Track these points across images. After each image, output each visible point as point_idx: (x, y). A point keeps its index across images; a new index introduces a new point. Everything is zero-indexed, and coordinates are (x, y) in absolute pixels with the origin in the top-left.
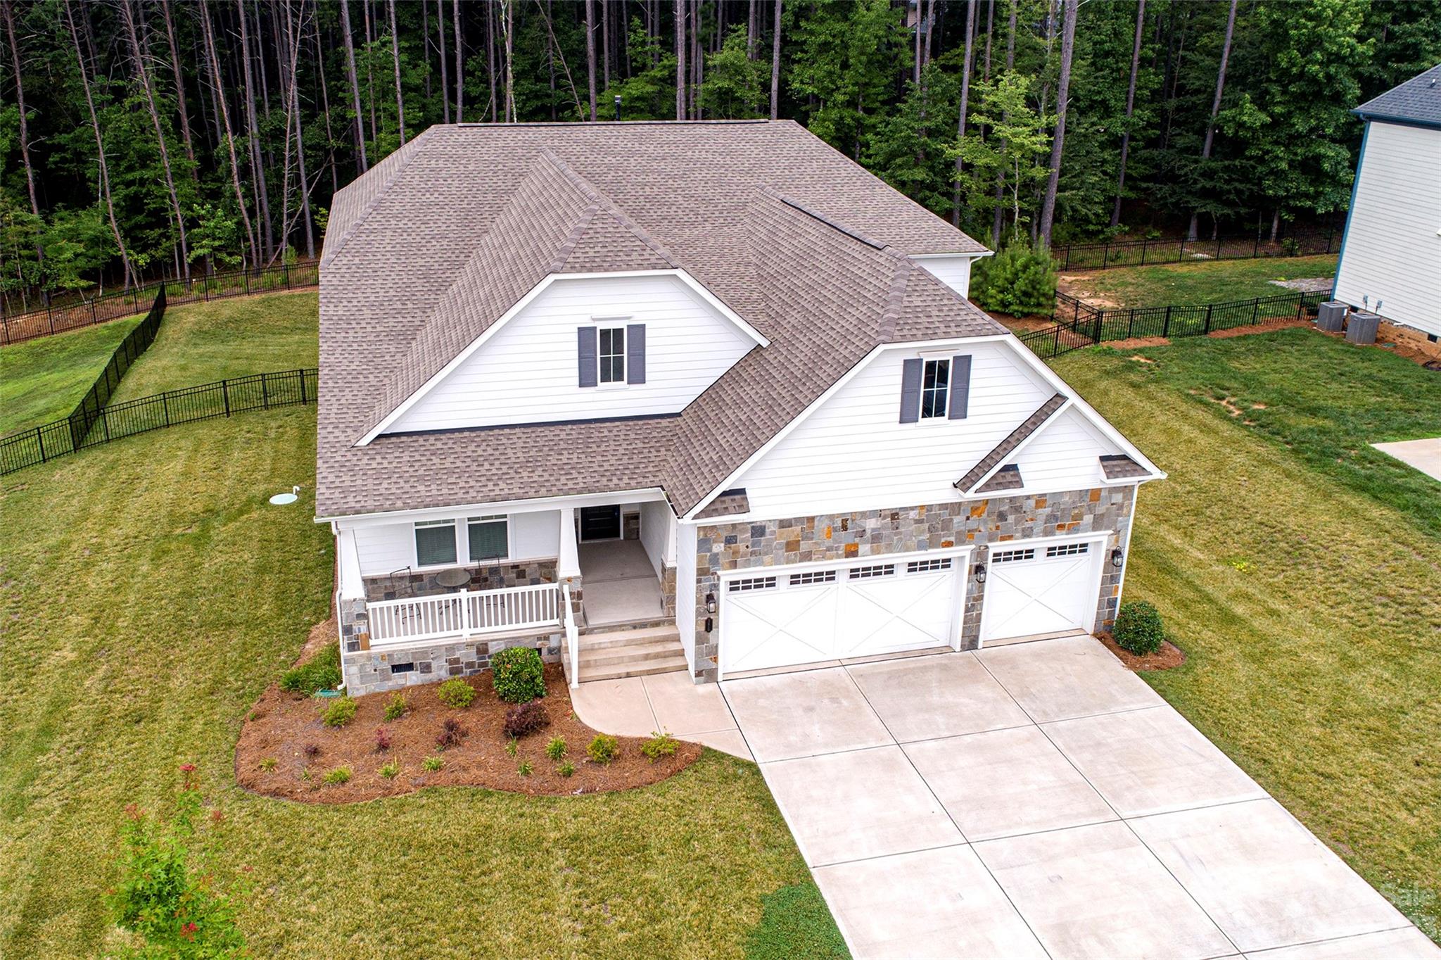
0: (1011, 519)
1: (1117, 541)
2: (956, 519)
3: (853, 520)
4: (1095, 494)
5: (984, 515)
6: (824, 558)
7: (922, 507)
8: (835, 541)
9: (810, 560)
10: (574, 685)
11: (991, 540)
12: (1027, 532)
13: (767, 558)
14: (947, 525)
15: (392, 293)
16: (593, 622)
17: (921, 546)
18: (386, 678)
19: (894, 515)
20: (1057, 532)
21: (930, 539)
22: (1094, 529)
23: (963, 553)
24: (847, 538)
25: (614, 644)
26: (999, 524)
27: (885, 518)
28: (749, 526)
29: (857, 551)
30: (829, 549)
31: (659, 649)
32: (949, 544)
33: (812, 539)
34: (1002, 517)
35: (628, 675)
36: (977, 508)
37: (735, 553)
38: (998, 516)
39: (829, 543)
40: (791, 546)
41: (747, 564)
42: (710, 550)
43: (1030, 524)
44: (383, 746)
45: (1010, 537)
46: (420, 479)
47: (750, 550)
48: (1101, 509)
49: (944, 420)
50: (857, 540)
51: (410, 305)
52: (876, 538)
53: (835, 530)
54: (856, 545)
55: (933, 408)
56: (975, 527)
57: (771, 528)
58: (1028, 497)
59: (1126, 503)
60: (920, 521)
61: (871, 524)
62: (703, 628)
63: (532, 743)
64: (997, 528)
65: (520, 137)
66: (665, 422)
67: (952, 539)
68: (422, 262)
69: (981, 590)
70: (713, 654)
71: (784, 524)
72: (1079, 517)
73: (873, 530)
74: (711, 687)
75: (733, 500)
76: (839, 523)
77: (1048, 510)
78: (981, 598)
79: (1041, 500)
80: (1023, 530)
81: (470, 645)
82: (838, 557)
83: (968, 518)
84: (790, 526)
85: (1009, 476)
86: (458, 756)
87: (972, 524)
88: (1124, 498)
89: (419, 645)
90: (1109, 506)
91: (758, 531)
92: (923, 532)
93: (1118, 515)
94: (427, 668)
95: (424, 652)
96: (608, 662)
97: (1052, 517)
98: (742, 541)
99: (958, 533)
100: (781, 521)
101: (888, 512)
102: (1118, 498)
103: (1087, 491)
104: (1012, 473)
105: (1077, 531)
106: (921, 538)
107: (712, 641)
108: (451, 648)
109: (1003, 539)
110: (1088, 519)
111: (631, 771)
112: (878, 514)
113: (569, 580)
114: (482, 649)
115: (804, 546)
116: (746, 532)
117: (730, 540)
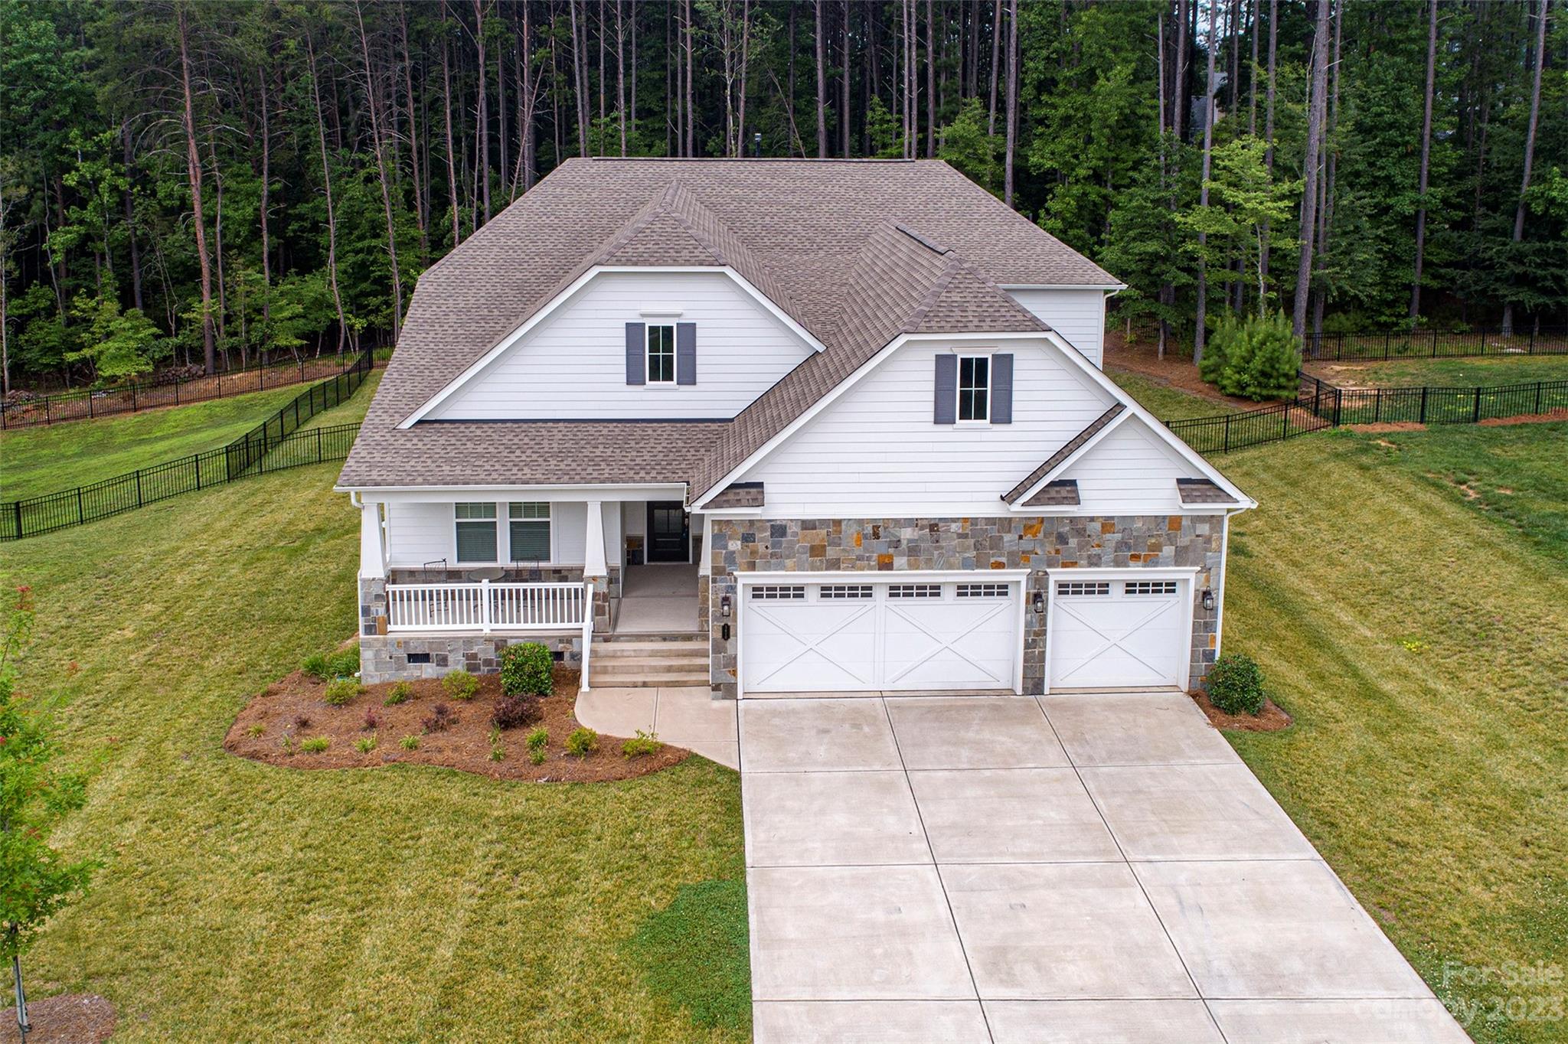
0: (1073, 542)
1: (1208, 580)
2: (1007, 537)
3: (885, 528)
4: (1175, 522)
5: (1041, 535)
6: (853, 568)
7: (965, 520)
8: (866, 550)
9: (839, 568)
10: (585, 687)
11: (1050, 566)
12: (1094, 560)
13: (789, 562)
14: (996, 544)
15: (482, 301)
16: (621, 629)
17: (966, 565)
18: (401, 668)
19: (934, 526)
20: (1131, 563)
21: (977, 557)
22: (1177, 563)
23: (1018, 577)
24: (880, 547)
25: (638, 653)
26: (1058, 547)
27: (922, 528)
28: (768, 524)
29: (892, 564)
30: (859, 558)
31: (685, 662)
32: (999, 565)
33: (839, 545)
34: (1062, 539)
35: (645, 685)
36: (1031, 527)
37: (754, 553)
38: (1057, 538)
39: (859, 551)
40: (817, 551)
41: (767, 567)
42: (725, 547)
43: (1096, 551)
44: (372, 725)
45: (1074, 564)
46: (448, 461)
47: (770, 551)
48: (1184, 541)
49: (985, 423)
50: (891, 551)
51: (496, 312)
52: (913, 551)
53: (865, 537)
54: (891, 557)
55: (973, 408)
56: (1030, 547)
57: (794, 528)
58: (1092, 519)
59: (1215, 536)
60: (961, 536)
61: (907, 534)
62: (720, 635)
63: (516, 735)
64: (1057, 551)
65: (651, 170)
66: (714, 426)
67: (1004, 560)
68: (519, 275)
69: (1043, 621)
70: (731, 664)
71: (808, 525)
72: (1157, 547)
73: (910, 541)
74: (729, 703)
75: (748, 493)
76: (869, 530)
77: (1118, 536)
78: (1044, 633)
79: (1108, 524)
80: (1089, 557)
81: (488, 640)
82: (871, 568)
83: (1021, 537)
84: (815, 528)
85: (1064, 491)
86: (440, 739)
87: (1026, 544)
88: (1211, 529)
89: (436, 635)
90: (1194, 537)
91: (779, 530)
92: (966, 549)
93: (1206, 550)
94: (443, 661)
95: (441, 643)
96: (626, 670)
97: (1122, 545)
98: (762, 540)
99: (1011, 554)
100: (803, 522)
101: (925, 522)
102: (1204, 529)
103: (1164, 517)
104: (1068, 488)
105: (1156, 564)
106: (967, 555)
107: (730, 652)
108: (469, 642)
109: (1065, 565)
110: (1168, 551)
111: (605, 766)
112: (914, 523)
113: (594, 579)
114: (500, 644)
115: (831, 553)
116: (765, 530)
117: (747, 538)
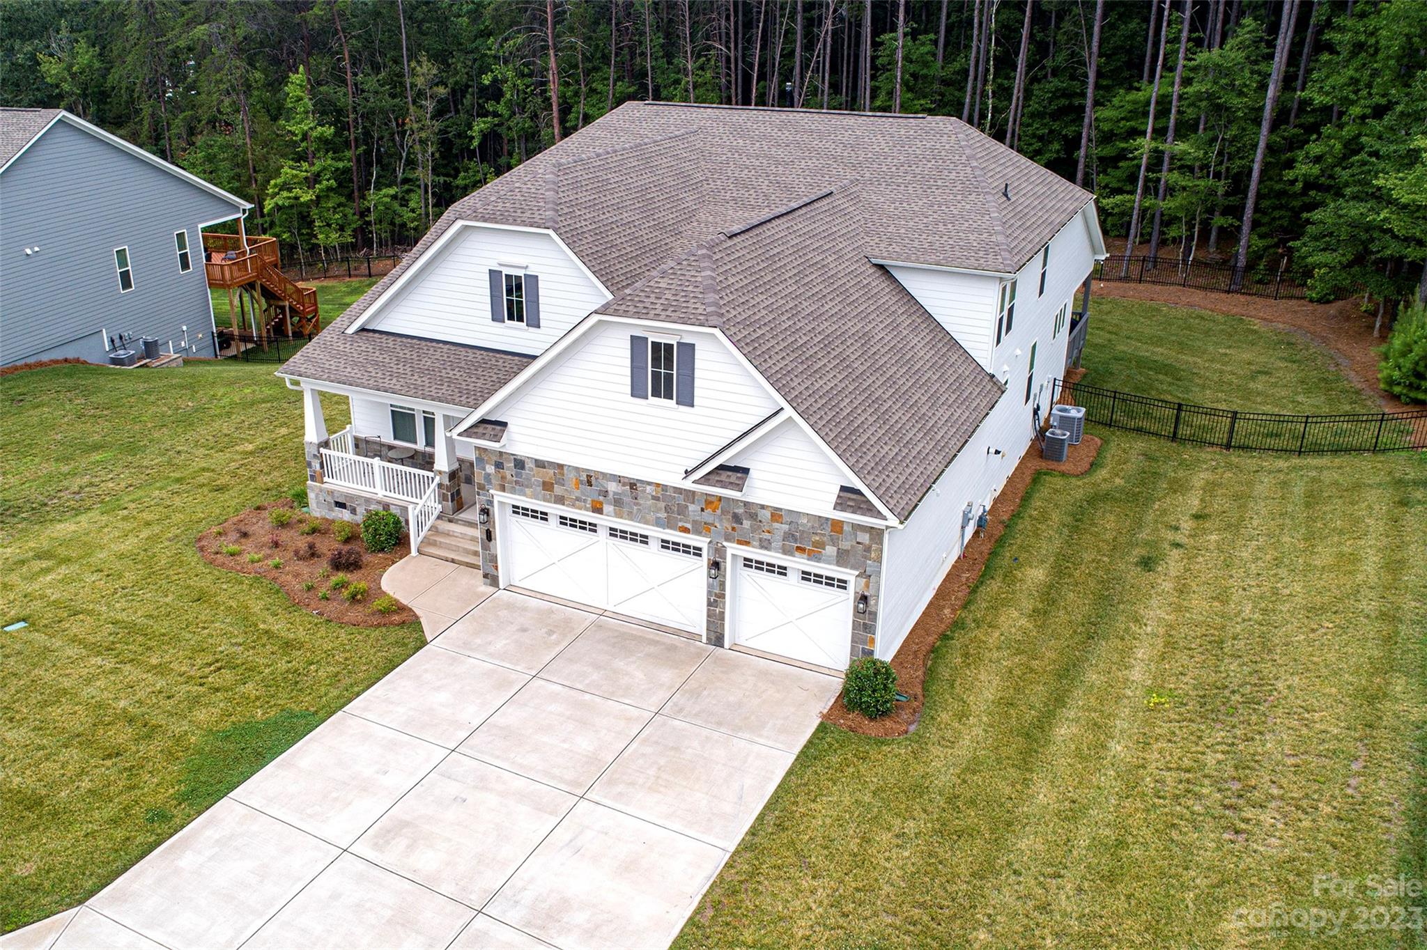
2: (692, 507)
3: (597, 479)
4: (837, 526)
5: (719, 512)
7: (658, 485)
8: (583, 494)
10: (414, 553)
11: (727, 540)
12: (765, 544)
13: (528, 491)
14: (682, 510)
17: (661, 524)
18: (331, 510)
19: (633, 485)
22: (839, 564)
23: (701, 544)
26: (735, 525)
27: (624, 485)
28: (512, 457)
29: (602, 509)
30: (578, 499)
34: (737, 519)
35: (453, 561)
36: (711, 502)
37: (503, 478)
38: (733, 517)
39: (577, 493)
42: (484, 469)
45: (747, 543)
48: (845, 545)
49: (672, 403)
50: (601, 498)
52: (618, 502)
53: (581, 482)
54: (601, 503)
56: (710, 520)
57: (529, 465)
58: (763, 507)
59: (874, 547)
61: (612, 487)
63: (337, 574)
64: (733, 529)
67: (689, 526)
69: (722, 585)
70: (493, 560)
71: (540, 464)
73: (615, 493)
74: (492, 589)
76: (584, 478)
79: (777, 514)
80: (761, 540)
81: (379, 502)
84: (544, 467)
85: (734, 477)
86: (297, 566)
87: (708, 516)
88: (871, 539)
89: (350, 491)
91: (519, 464)
93: (866, 558)
95: (352, 497)
97: (789, 536)
98: (509, 469)
99: (695, 522)
100: (536, 461)
101: (626, 481)
106: (659, 515)
111: (356, 613)
112: (618, 479)
113: (440, 472)
114: (386, 507)
115: (558, 490)
116: (509, 462)
117: (499, 465)
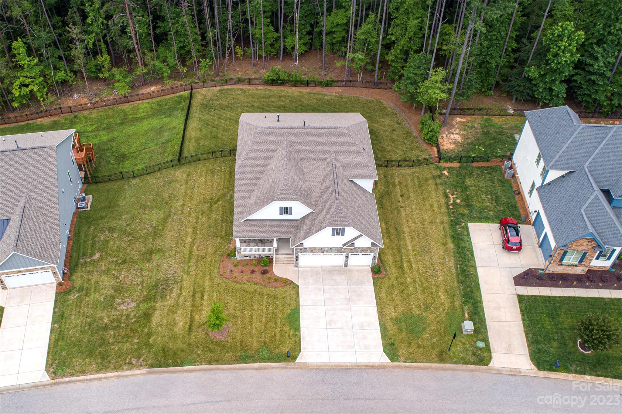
0: (354, 250)
1: (375, 255)
2: (343, 249)
3: (323, 248)
5: (348, 250)
6: (318, 253)
7: (336, 247)
8: (320, 251)
9: (315, 253)
10: (274, 264)
11: (349, 253)
13: (307, 252)
14: (340, 250)
16: (279, 253)
17: (336, 253)
18: (243, 258)
19: (331, 248)
20: (363, 252)
21: (338, 252)
24: (322, 250)
25: (282, 257)
26: (351, 251)
27: (329, 248)
28: (304, 248)
29: (324, 252)
31: (290, 260)
32: (341, 253)
35: (283, 264)
37: (301, 251)
39: (318, 251)
40: (312, 251)
41: (304, 253)
42: (297, 251)
43: (357, 251)
44: (242, 272)
47: (305, 251)
48: (371, 250)
49: (340, 236)
52: (327, 251)
57: (308, 248)
58: (357, 248)
61: (326, 249)
62: (296, 259)
66: (295, 221)
71: (310, 248)
74: (297, 268)
75: (302, 245)
76: (320, 248)
78: (348, 260)
79: (359, 248)
81: (257, 255)
82: (320, 253)
83: (345, 249)
84: (312, 248)
90: (373, 250)
92: (336, 251)
93: (375, 251)
94: (250, 257)
96: (280, 261)
98: (303, 250)
99: (342, 251)
102: (375, 249)
103: (368, 247)
104: (353, 244)
105: (367, 253)
107: (298, 262)
108: (254, 255)
109: (352, 253)
110: (369, 251)
111: (279, 284)
113: (275, 247)
117: (301, 249)
